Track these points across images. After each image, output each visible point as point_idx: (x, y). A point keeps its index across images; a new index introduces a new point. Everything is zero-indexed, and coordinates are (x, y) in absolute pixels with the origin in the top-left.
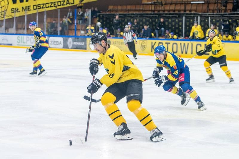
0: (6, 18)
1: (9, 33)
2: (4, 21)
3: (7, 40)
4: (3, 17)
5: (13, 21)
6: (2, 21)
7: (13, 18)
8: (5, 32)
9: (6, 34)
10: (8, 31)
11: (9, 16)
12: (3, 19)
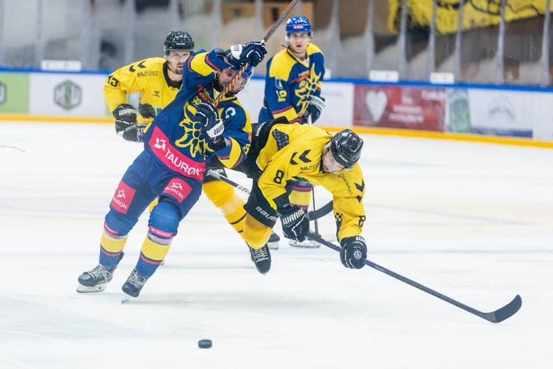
0: (510, 16)
1: (521, 81)
2: (502, 29)
3: (510, 114)
4: (498, 14)
5: (541, 32)
6: (493, 29)
7: (541, 17)
8: (505, 77)
9: (506, 87)
10: (516, 75)
11: (521, 10)
12: (496, 20)
